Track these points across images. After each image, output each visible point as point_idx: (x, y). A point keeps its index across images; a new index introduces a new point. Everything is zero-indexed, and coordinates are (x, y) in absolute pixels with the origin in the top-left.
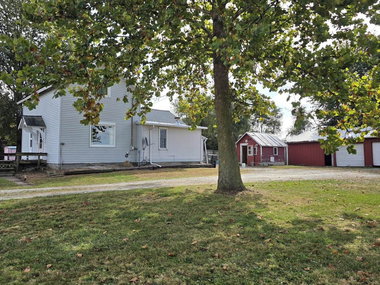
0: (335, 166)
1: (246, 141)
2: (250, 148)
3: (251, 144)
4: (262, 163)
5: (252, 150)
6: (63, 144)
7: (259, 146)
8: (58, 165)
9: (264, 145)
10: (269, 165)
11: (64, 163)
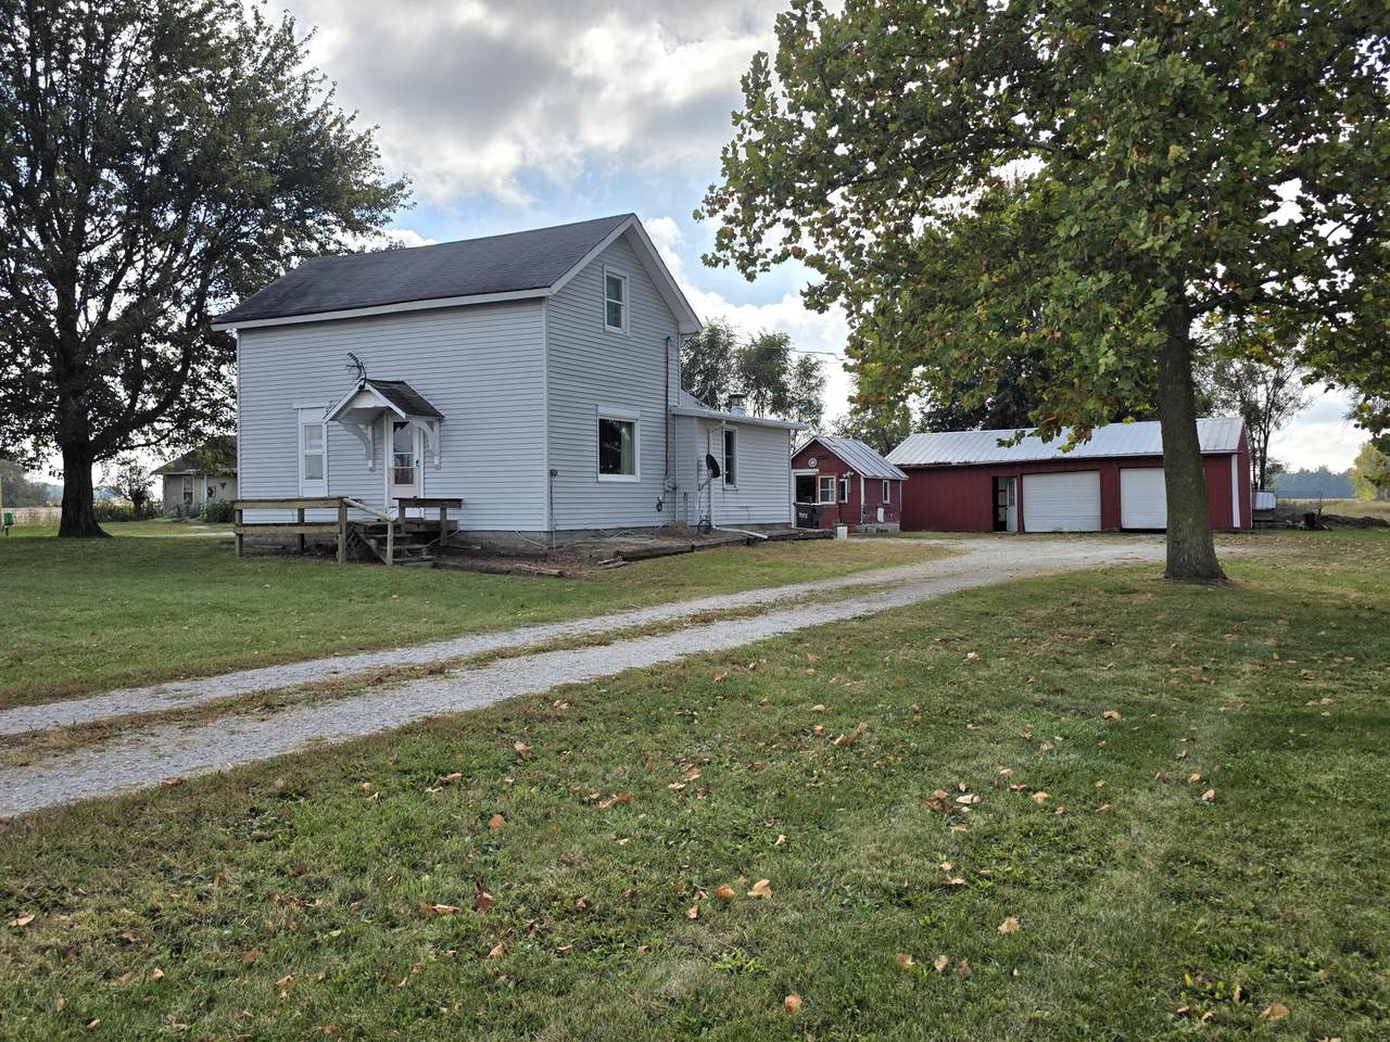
0: (1021, 530)
1: (813, 462)
2: (825, 483)
3: (830, 472)
4: (864, 526)
5: (833, 489)
6: (553, 473)
7: (856, 477)
8: (544, 535)
9: (869, 474)
10: (878, 530)
11: (558, 528)
